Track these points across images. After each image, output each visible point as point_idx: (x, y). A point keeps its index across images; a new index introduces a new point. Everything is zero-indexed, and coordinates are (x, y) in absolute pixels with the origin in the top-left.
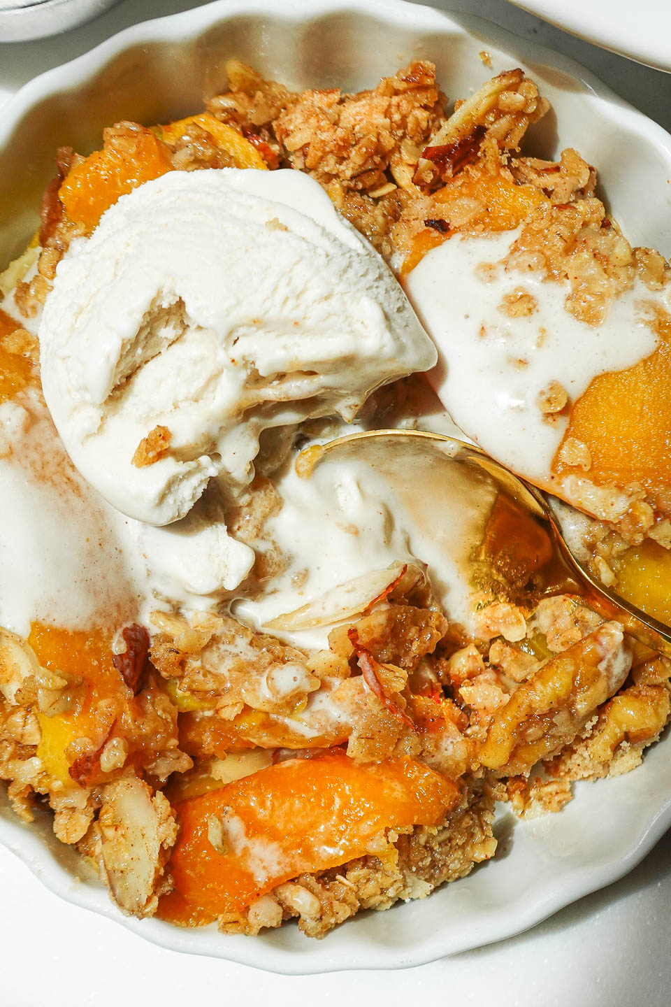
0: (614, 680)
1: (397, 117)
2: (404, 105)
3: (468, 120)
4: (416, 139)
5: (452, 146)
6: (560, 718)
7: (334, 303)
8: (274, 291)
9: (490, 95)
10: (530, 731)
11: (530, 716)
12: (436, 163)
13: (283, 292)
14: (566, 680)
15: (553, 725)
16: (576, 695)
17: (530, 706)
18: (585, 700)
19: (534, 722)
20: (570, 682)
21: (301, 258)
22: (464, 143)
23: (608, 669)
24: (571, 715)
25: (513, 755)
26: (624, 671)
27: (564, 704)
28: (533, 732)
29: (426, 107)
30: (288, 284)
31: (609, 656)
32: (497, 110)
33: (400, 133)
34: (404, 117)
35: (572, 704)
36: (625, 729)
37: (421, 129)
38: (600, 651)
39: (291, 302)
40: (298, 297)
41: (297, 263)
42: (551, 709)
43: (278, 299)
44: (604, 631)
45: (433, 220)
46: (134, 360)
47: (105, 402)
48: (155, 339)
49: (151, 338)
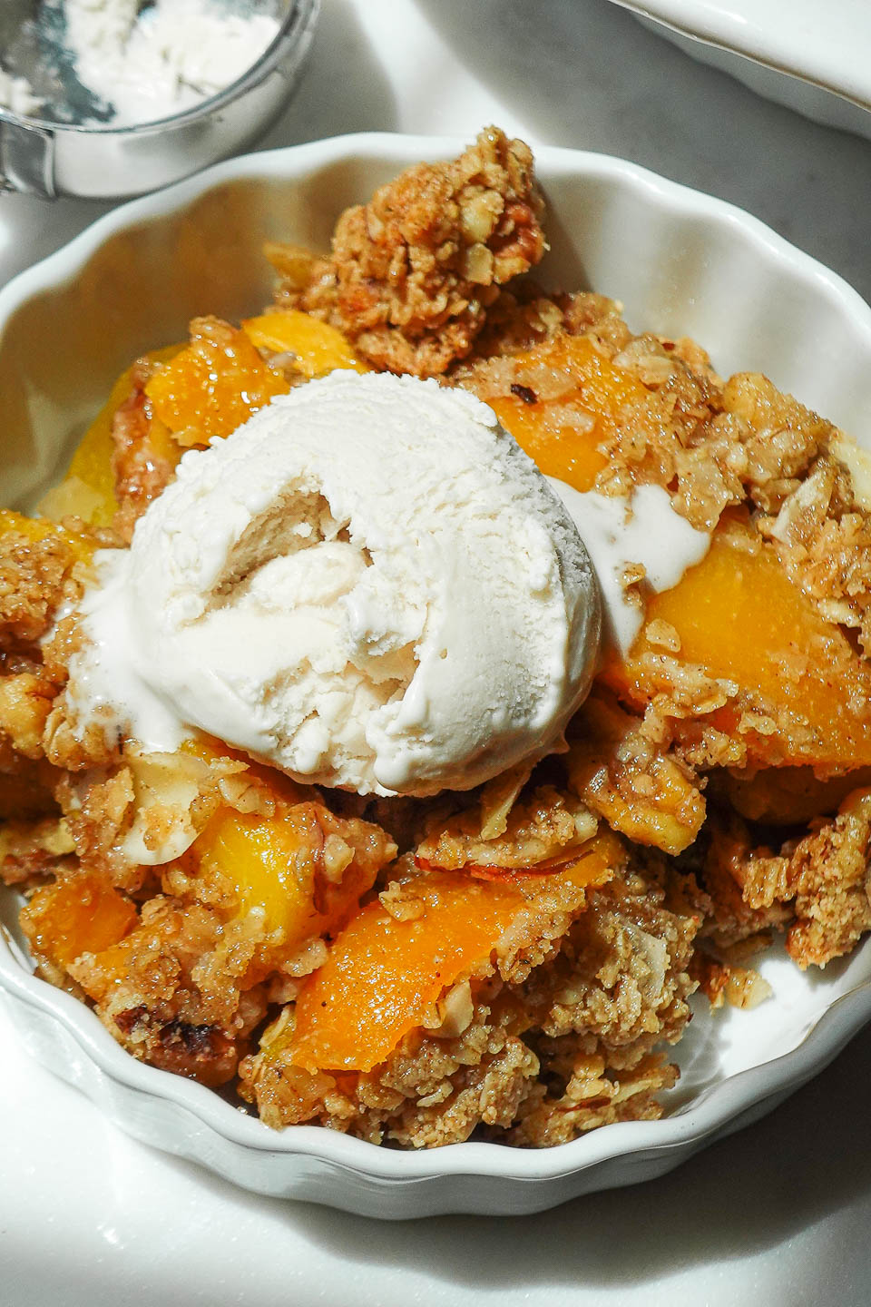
7: (499, 524)
8: (432, 491)
13: (441, 495)
21: (474, 468)
30: (451, 488)
39: (449, 509)
40: (458, 505)
41: (465, 472)
43: (435, 501)
45: (518, 386)
46: (255, 553)
47: (212, 591)
48: (285, 534)
49: (280, 533)
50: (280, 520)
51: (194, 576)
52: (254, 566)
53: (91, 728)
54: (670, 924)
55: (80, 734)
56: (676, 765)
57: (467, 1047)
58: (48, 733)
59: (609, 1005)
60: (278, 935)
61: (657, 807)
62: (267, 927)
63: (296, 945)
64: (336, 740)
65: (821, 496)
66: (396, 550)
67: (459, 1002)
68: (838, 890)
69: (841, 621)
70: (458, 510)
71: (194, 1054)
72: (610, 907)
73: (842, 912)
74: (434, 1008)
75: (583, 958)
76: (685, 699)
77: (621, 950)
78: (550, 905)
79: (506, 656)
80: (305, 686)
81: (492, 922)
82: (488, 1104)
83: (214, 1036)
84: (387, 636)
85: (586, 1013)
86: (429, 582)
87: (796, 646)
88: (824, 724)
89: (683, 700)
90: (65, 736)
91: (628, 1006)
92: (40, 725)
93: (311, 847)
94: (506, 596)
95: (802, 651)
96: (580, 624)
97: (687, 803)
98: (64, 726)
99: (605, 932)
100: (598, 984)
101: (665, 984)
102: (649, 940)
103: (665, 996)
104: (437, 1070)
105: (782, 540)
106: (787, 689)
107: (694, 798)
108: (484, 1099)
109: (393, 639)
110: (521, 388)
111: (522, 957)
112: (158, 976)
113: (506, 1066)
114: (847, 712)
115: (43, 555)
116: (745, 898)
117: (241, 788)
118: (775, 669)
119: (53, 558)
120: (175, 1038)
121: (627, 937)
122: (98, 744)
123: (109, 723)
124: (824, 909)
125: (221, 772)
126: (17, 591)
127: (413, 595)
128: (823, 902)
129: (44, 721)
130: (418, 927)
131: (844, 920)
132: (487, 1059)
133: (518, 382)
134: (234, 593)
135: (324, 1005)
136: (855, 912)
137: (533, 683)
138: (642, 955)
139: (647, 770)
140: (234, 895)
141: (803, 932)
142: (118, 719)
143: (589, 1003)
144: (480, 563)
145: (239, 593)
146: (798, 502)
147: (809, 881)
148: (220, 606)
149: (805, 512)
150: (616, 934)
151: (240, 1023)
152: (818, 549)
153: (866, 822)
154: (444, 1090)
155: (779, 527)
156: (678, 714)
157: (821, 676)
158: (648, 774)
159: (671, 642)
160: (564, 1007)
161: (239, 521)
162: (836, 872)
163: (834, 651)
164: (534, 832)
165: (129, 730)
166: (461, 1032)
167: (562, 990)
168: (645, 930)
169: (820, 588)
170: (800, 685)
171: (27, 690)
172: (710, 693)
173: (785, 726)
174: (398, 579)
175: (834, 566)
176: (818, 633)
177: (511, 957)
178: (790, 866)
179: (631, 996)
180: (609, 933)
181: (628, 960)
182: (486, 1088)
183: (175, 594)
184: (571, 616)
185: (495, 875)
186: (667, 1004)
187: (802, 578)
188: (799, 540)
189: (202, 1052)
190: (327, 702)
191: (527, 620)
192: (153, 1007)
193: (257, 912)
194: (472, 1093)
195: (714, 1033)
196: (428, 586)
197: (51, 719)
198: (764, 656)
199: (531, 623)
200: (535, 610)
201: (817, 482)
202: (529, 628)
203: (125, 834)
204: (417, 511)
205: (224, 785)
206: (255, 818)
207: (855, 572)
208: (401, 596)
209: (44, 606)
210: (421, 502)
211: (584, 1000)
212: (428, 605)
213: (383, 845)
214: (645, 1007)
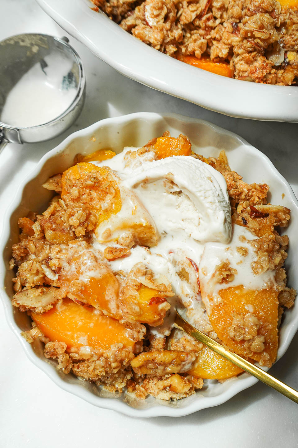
0: (183, 369)
1: (250, 194)
2: (255, 193)
3: (267, 209)
4: (250, 203)
5: (259, 212)
6: (161, 368)
9: (278, 209)
10: (150, 364)
11: (153, 360)
12: (251, 211)
14: (170, 359)
15: (157, 368)
16: (170, 365)
17: (155, 358)
18: (171, 368)
19: (153, 363)
20: (171, 360)
22: (262, 214)
23: (184, 365)
24: (164, 369)
25: (140, 367)
26: (188, 369)
27: (165, 365)
28: (151, 365)
29: (259, 198)
31: (187, 362)
32: (276, 214)
33: (248, 198)
34: (252, 196)
35: (167, 366)
36: (171, 383)
37: (254, 202)
38: (186, 358)
42: (160, 363)
44: (191, 354)
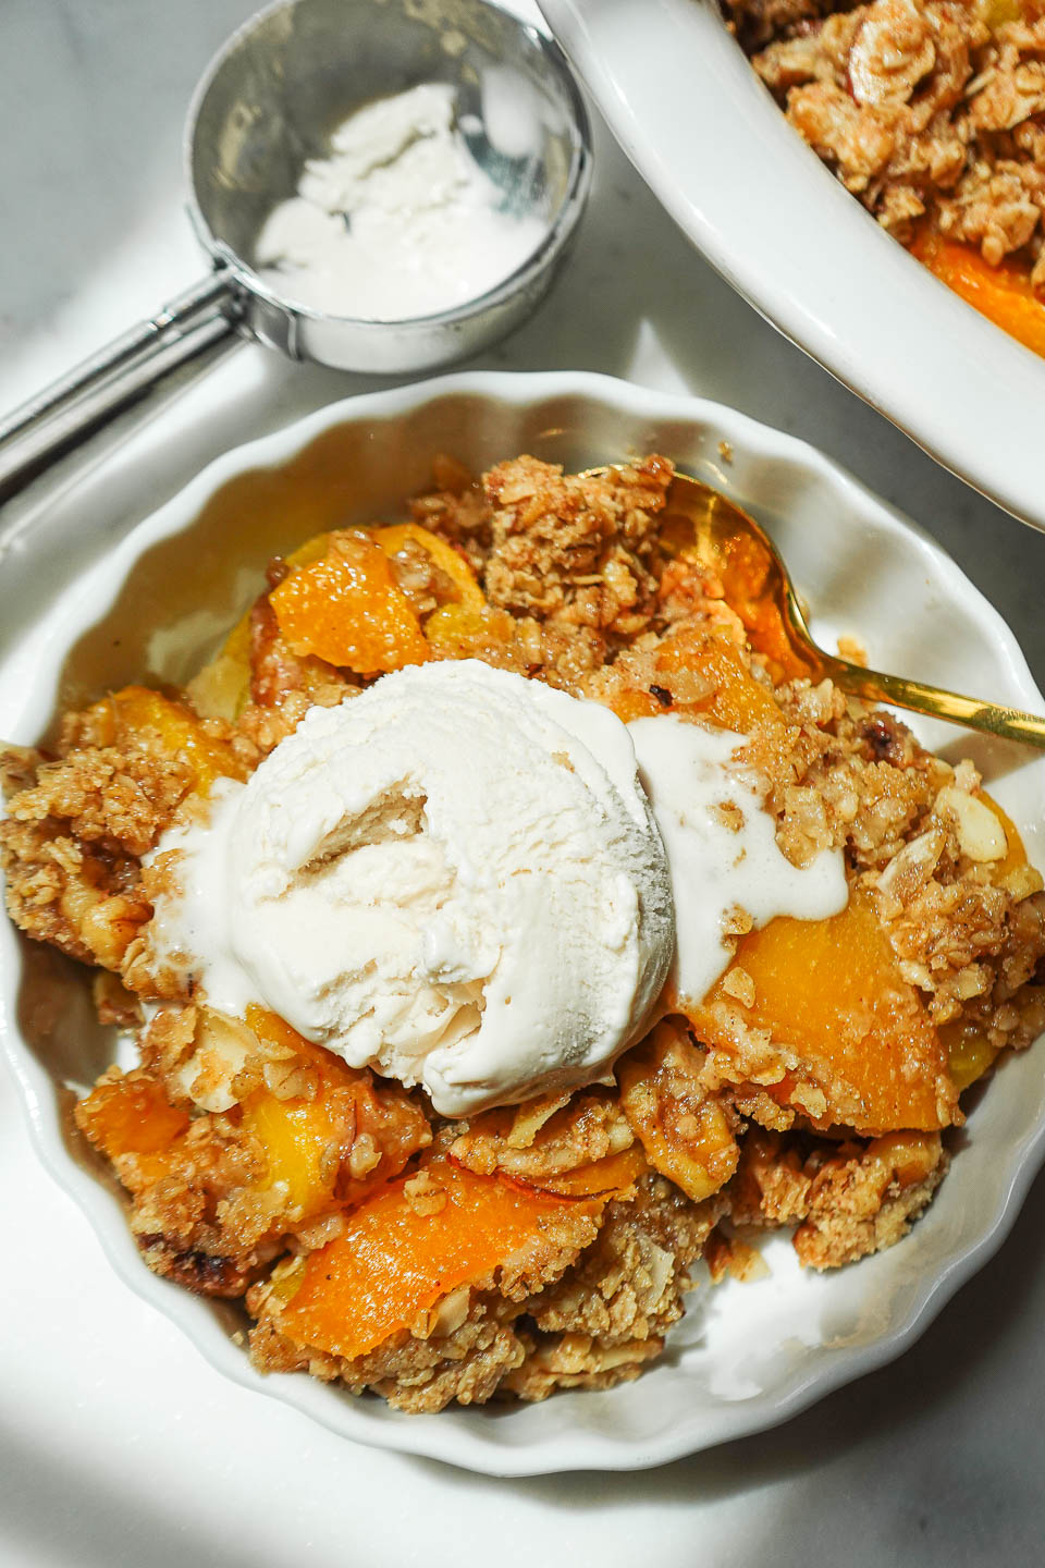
7: (590, 870)
8: (532, 827)
13: (539, 833)
21: (577, 807)
30: (549, 827)
39: (543, 849)
40: (553, 846)
41: (568, 809)
43: (531, 838)
45: (658, 687)
46: (348, 839)
47: (299, 870)
48: (381, 827)
49: (378, 825)
50: (378, 814)
51: (282, 856)
52: (345, 850)
53: (165, 971)
54: (684, 1231)
55: (154, 971)
56: (723, 1110)
57: (455, 1345)
58: (126, 960)
59: (604, 1314)
60: (296, 1213)
61: (693, 1153)
62: (288, 1203)
63: (314, 1219)
64: (389, 1040)
65: (930, 855)
66: (481, 890)
67: (455, 1306)
68: (850, 1220)
69: (918, 984)
70: (552, 851)
71: (202, 1281)
72: (629, 1218)
73: (849, 1236)
74: (425, 1319)
75: (589, 1270)
76: (746, 1069)
77: (629, 1263)
78: (561, 1237)
79: (570, 1006)
80: (366, 987)
81: (504, 1237)
82: (465, 1390)
83: (227, 1267)
84: (457, 968)
85: (579, 1320)
86: (505, 928)
87: (865, 1002)
88: (874, 1090)
89: (743, 1070)
90: (140, 971)
91: (622, 1314)
92: (120, 951)
93: (341, 1144)
94: (582, 946)
95: (870, 1007)
96: (649, 978)
97: (722, 1156)
98: (143, 957)
99: (617, 1243)
100: (600, 1292)
101: (664, 1293)
102: (658, 1252)
103: (661, 1305)
104: (421, 1361)
105: (883, 891)
106: (848, 1051)
107: (730, 1153)
108: (463, 1383)
109: (462, 972)
110: (660, 690)
111: (523, 1280)
112: (181, 1209)
113: (489, 1361)
114: (900, 1076)
115: (164, 774)
116: (762, 1205)
117: (283, 1073)
118: (840, 1026)
119: (174, 778)
120: (188, 1265)
121: (638, 1249)
122: (169, 985)
123: (182, 971)
124: (833, 1228)
125: (267, 1057)
126: (126, 814)
127: (489, 936)
128: (834, 1222)
129: (125, 948)
130: (433, 1224)
131: (849, 1244)
132: (473, 1352)
133: (658, 684)
134: (321, 873)
135: (328, 1278)
136: (861, 1240)
137: (592, 1029)
138: (648, 1267)
139: (696, 1112)
140: (265, 1162)
141: (810, 1236)
142: (191, 967)
143: (584, 1311)
144: (561, 911)
145: (325, 875)
146: (907, 857)
147: (825, 1202)
148: (306, 884)
149: (912, 868)
150: (627, 1245)
151: (254, 1260)
152: (916, 908)
153: (890, 1169)
154: (424, 1376)
155: (883, 881)
156: (735, 1080)
157: (883, 1035)
158: (695, 1115)
159: (747, 997)
160: (559, 1314)
161: (333, 816)
162: (851, 1205)
163: (901, 1007)
164: (569, 1143)
165: (200, 979)
166: (451, 1331)
167: (560, 1299)
168: (656, 1242)
169: (906, 950)
170: (858, 1048)
171: (112, 917)
172: (770, 1063)
173: (836, 1098)
174: (477, 918)
175: (924, 936)
176: (890, 986)
177: (513, 1278)
178: (811, 1187)
179: (627, 1306)
180: (619, 1244)
181: (633, 1271)
182: (466, 1376)
183: (262, 865)
184: (643, 972)
185: (520, 1187)
186: (662, 1312)
187: (892, 932)
188: (900, 896)
189: (211, 1280)
190: (386, 1004)
191: (598, 971)
192: (170, 1236)
193: (282, 1187)
194: (452, 1376)
195: (709, 1297)
196: (504, 931)
197: (131, 949)
198: (832, 1012)
199: (601, 974)
200: (607, 962)
201: (929, 842)
202: (597, 979)
203: (183, 1063)
204: (513, 847)
205: (267, 1070)
206: (296, 1102)
207: (942, 948)
208: (478, 933)
209: (152, 831)
210: (518, 838)
211: (581, 1307)
212: (501, 947)
213: (418, 1136)
214: (639, 1314)
